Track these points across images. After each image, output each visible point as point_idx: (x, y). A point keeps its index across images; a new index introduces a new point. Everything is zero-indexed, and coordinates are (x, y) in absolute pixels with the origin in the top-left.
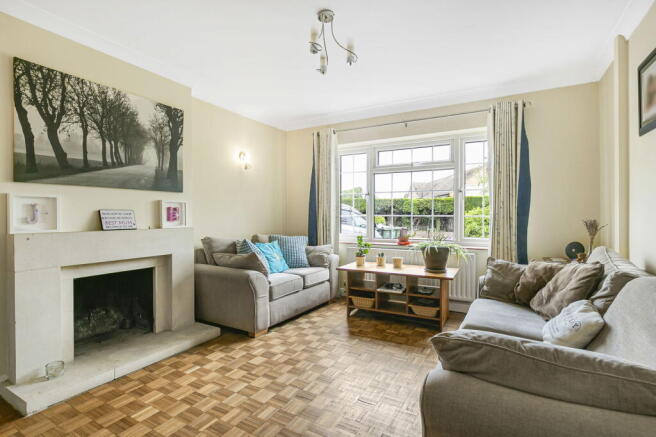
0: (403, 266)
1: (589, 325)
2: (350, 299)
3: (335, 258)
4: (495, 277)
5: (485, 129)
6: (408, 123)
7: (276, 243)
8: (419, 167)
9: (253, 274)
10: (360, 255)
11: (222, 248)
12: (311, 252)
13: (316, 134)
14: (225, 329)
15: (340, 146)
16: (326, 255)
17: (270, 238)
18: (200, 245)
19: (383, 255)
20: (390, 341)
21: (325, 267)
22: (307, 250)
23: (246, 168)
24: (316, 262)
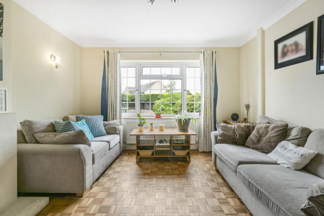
0: (164, 129)
1: (310, 155)
2: (138, 153)
3: (121, 128)
4: (225, 132)
5: (199, 61)
6: (162, 53)
7: (84, 121)
8: (164, 77)
9: (81, 147)
10: (140, 125)
11: (42, 128)
12: (107, 125)
13: (106, 52)
14: (52, 196)
15: (121, 61)
16: (117, 126)
17: (77, 117)
18: (20, 128)
19: (152, 124)
20: (172, 174)
21: (117, 134)
22: (104, 124)
23: (57, 67)
24: (111, 131)
